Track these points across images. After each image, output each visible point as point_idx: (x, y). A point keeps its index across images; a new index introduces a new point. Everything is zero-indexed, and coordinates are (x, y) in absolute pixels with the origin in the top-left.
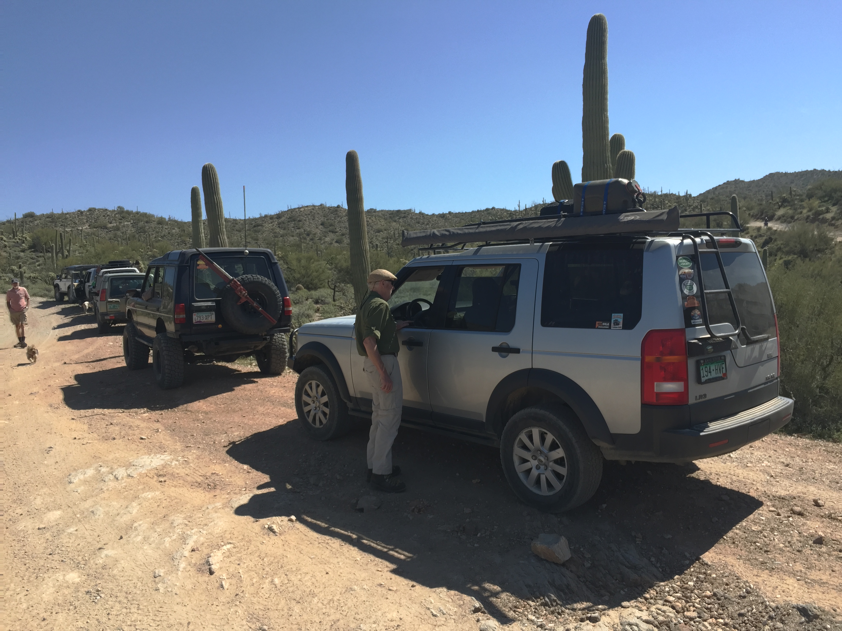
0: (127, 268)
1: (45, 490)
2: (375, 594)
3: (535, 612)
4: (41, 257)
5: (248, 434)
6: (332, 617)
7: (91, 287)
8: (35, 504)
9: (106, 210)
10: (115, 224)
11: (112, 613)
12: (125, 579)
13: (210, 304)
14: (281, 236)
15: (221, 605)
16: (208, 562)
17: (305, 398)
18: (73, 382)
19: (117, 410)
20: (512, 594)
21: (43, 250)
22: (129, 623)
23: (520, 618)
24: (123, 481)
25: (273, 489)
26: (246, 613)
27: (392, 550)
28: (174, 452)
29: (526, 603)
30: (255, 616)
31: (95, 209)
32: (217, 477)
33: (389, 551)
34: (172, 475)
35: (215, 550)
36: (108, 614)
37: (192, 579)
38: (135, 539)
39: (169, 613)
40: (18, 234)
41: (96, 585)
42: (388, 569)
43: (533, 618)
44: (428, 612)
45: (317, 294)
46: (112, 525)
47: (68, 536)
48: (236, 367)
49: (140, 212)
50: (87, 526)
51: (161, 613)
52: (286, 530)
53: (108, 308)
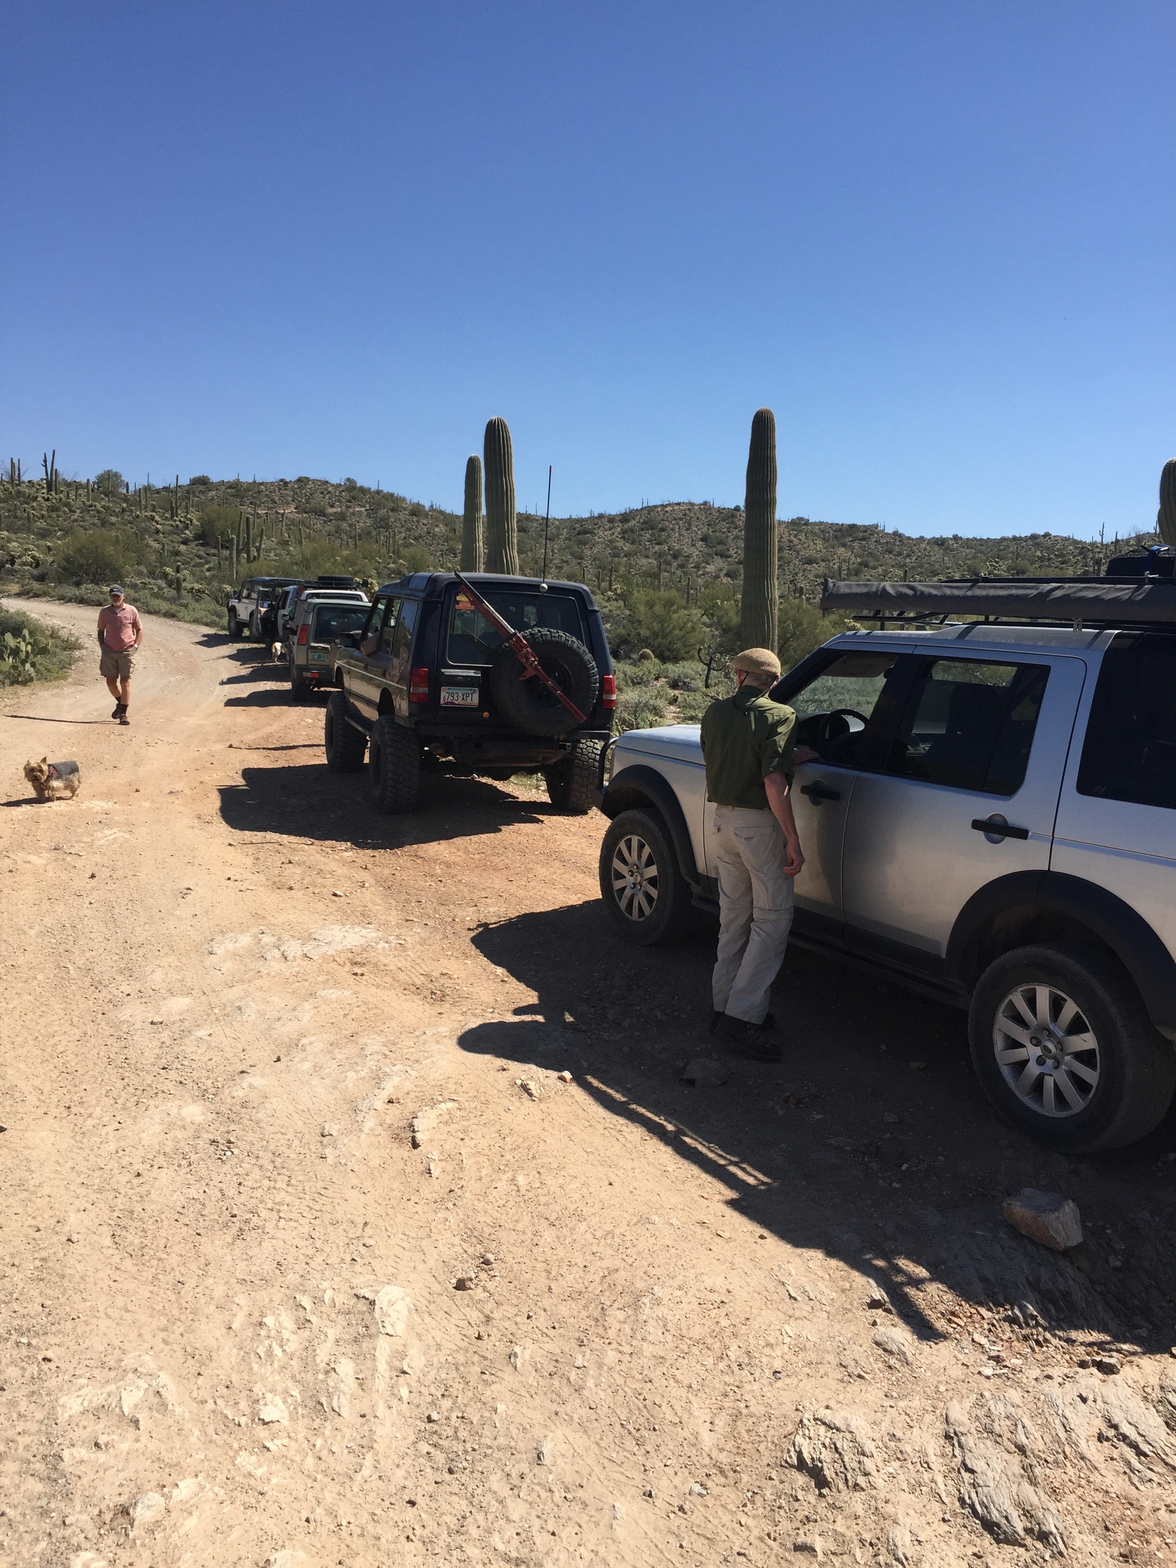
0: (348, 592)
1: (169, 960)
2: (690, 1238)
3: (990, 1330)
4: (214, 555)
5: (513, 914)
6: (608, 1263)
7: (287, 618)
8: (153, 981)
9: (327, 482)
10: (339, 510)
11: (246, 1183)
12: (276, 1129)
13: (471, 673)
14: (626, 556)
15: (422, 1203)
16: (411, 1125)
17: (617, 864)
18: (240, 781)
19: (303, 840)
20: (949, 1288)
21: (218, 543)
22: (269, 1206)
23: (958, 1336)
24: (295, 964)
25: (540, 1018)
26: (462, 1225)
27: (736, 1164)
28: (384, 925)
29: (973, 1311)
30: (476, 1233)
31: (308, 479)
32: (448, 980)
33: (728, 1165)
34: (376, 965)
35: (426, 1108)
36: (240, 1184)
37: (382, 1151)
38: (299, 1066)
39: (336, 1201)
40: (179, 511)
41: (228, 1132)
42: (721, 1198)
43: (984, 1341)
44: (781, 1289)
45: (676, 670)
46: (268, 1036)
47: (195, 1043)
48: (511, 790)
49: (382, 491)
50: (227, 1030)
51: (324, 1198)
52: (552, 1094)
53: (310, 657)
